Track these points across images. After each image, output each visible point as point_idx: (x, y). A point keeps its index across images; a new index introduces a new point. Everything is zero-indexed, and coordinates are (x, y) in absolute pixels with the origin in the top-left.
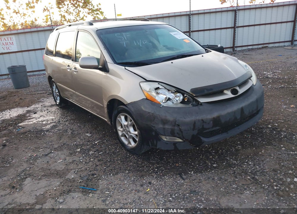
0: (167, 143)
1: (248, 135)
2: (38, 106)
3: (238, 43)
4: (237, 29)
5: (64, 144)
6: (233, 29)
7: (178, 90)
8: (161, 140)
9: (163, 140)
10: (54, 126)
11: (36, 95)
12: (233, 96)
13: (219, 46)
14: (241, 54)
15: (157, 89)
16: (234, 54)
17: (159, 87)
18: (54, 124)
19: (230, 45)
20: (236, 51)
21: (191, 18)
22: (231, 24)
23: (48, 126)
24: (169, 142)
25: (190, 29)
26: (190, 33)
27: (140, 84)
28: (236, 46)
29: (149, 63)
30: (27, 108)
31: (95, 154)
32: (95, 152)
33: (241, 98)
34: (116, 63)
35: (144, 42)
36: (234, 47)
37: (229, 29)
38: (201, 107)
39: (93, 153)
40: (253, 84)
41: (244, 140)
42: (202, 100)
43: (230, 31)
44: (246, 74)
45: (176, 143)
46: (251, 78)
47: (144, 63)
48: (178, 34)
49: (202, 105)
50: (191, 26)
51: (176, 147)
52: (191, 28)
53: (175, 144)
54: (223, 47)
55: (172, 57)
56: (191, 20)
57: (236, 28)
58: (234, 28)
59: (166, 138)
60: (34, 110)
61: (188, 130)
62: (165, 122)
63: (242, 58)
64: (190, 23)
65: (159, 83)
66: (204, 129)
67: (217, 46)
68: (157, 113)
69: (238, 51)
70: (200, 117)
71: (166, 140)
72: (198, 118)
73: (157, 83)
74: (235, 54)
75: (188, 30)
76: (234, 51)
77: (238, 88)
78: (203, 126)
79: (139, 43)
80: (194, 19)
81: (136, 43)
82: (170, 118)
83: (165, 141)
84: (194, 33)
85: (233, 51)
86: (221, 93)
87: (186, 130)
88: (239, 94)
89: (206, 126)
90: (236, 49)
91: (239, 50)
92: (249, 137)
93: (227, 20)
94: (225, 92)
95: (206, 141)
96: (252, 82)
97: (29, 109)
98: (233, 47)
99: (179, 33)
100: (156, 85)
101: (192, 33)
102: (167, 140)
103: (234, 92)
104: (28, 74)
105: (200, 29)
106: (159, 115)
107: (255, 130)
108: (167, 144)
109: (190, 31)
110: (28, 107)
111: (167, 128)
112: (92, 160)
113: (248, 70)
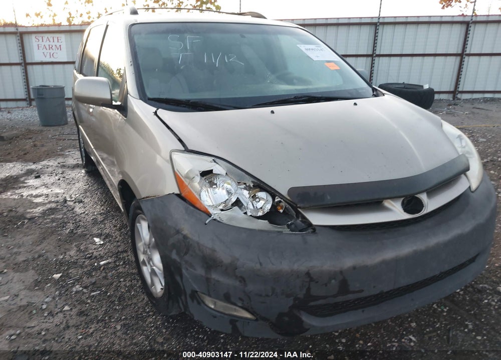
0: (215, 315)
1: (442, 307)
2: (52, 163)
3: (466, 85)
4: (466, 59)
5: (39, 256)
6: (459, 58)
7: (260, 185)
8: (202, 304)
9: (205, 307)
10: (50, 209)
11: (66, 141)
12: (407, 216)
13: (426, 87)
14: (468, 105)
15: (206, 174)
16: (455, 105)
17: (211, 171)
18: (53, 205)
19: (448, 86)
20: (460, 99)
21: (380, 31)
22: (456, 48)
23: (39, 208)
24: (219, 314)
25: (374, 50)
26: (374, 58)
27: (172, 155)
28: (460, 89)
29: (219, 106)
30: (32, 164)
31: (84, 293)
32: (86, 287)
33: (429, 223)
34: (143, 97)
35: (229, 59)
36: (457, 93)
37: (452, 57)
38: (312, 239)
39: (81, 289)
40: (470, 187)
41: (430, 321)
42: (317, 219)
43: (453, 62)
44: (452, 162)
45: (237, 321)
46: (468, 173)
47: (209, 106)
48: (318, 50)
49: (316, 233)
50: (378, 45)
51: (235, 328)
52: (378, 48)
53: (234, 320)
54: (433, 90)
55: (281, 99)
56: (379, 35)
57: (464, 56)
58: (462, 55)
59: (215, 304)
60: (41, 170)
61: (267, 296)
62: (210, 263)
63: (469, 114)
64: (375, 40)
65: (217, 160)
66: (309, 297)
67: (422, 86)
68: (196, 238)
69: (463, 99)
70: (302, 266)
71: (213, 307)
72: (295, 267)
73: (211, 159)
74: (457, 105)
75: (370, 53)
76: (456, 99)
77: (424, 197)
78: (309, 289)
79: (216, 61)
80: (386, 33)
81: (209, 58)
82: (224, 255)
83: (211, 308)
84: (381, 58)
85: (454, 99)
86: (376, 205)
87: (261, 296)
88: (425, 211)
89: (316, 291)
90: (459, 96)
91: (467, 100)
92: (443, 311)
93: (451, 40)
94: (387, 203)
95: (313, 326)
96: (469, 180)
97: (33, 167)
98: (455, 93)
99: (319, 48)
100: (206, 164)
101: (377, 59)
102: (215, 309)
103: (413, 204)
104: (66, 102)
105: (393, 53)
106: (198, 243)
107: (462, 293)
108: (215, 317)
109: (374, 55)
110: (34, 163)
111: (214, 279)
112: (66, 308)
113: (464, 147)
